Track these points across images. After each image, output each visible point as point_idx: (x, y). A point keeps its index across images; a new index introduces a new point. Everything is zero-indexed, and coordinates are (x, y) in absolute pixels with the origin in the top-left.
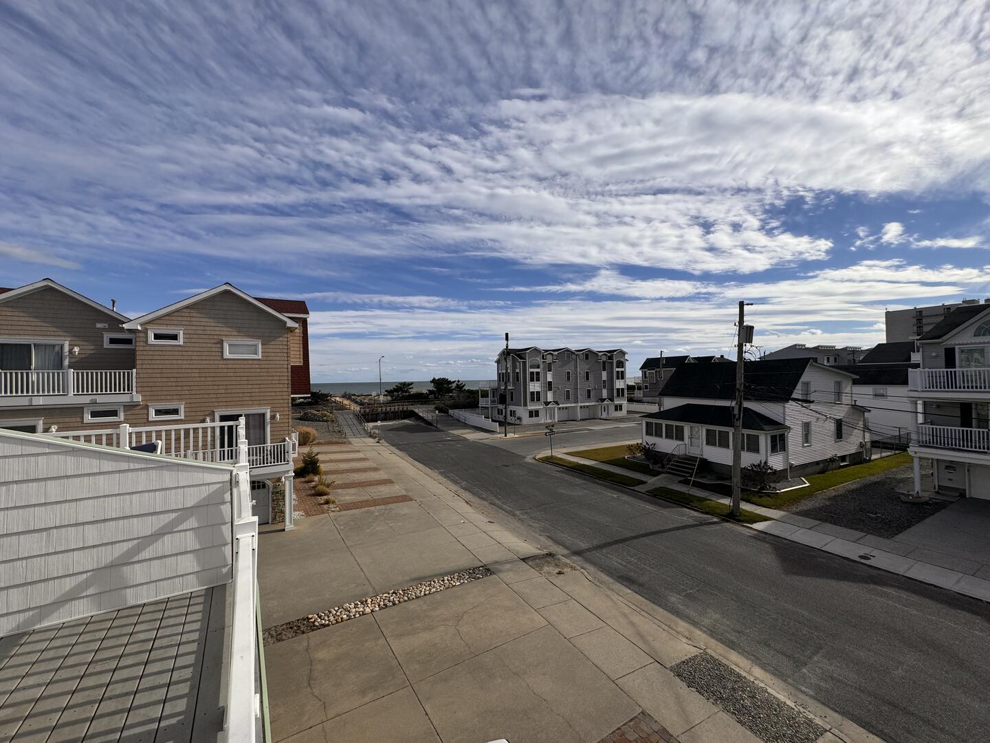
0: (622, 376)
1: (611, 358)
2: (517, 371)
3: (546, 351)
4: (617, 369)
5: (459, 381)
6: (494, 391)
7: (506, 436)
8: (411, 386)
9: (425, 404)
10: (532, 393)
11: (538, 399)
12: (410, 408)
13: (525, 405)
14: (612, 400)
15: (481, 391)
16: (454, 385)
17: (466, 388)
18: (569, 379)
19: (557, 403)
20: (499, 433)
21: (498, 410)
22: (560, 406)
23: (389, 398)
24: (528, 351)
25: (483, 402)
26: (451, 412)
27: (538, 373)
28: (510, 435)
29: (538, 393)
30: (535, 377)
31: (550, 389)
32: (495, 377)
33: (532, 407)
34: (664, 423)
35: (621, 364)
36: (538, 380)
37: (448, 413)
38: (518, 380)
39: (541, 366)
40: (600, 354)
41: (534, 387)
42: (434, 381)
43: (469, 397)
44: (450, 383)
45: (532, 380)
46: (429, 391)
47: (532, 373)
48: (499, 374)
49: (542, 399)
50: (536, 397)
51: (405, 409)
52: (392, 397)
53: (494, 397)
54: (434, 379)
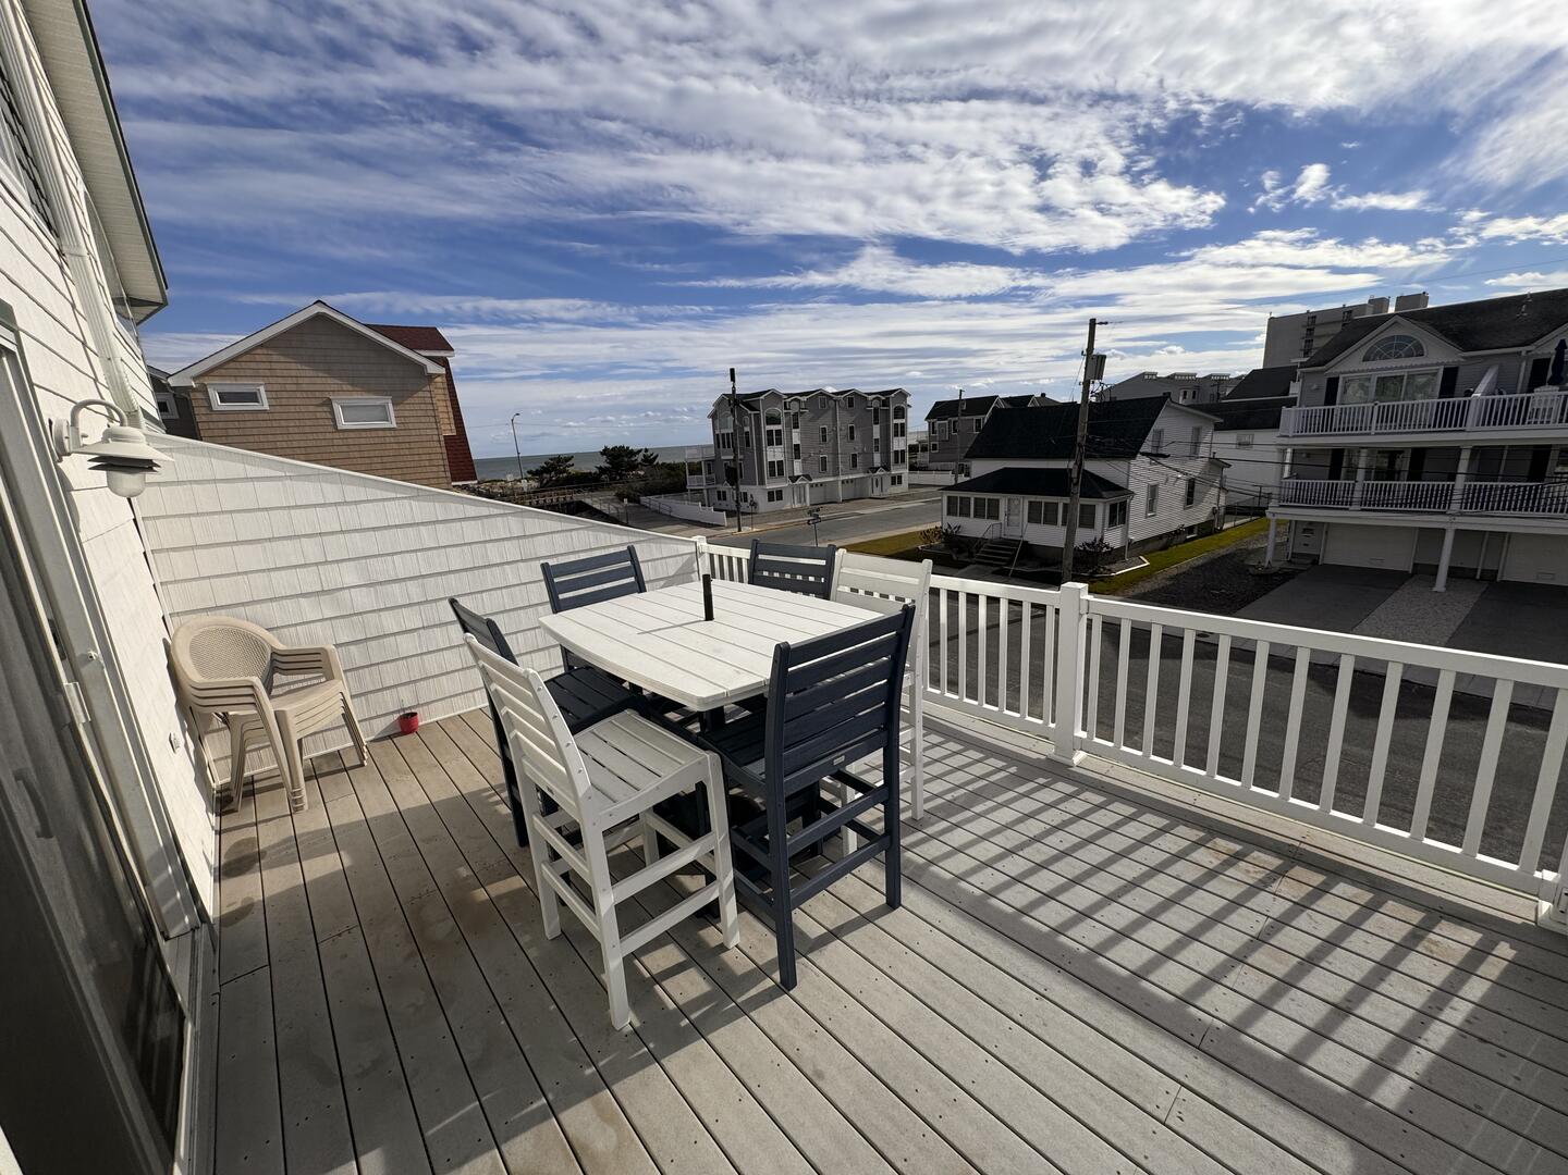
0: (901, 431)
1: (885, 403)
2: (747, 429)
3: (790, 395)
4: (896, 421)
5: (646, 450)
6: (710, 463)
7: (740, 530)
8: (570, 463)
9: (597, 490)
10: (772, 464)
11: (781, 473)
12: (577, 497)
13: (762, 482)
14: (887, 468)
15: (690, 464)
16: (640, 458)
17: (659, 461)
18: (824, 440)
19: (808, 477)
20: (728, 527)
21: (719, 492)
22: (814, 481)
23: (535, 484)
24: (762, 397)
25: (692, 482)
26: (643, 499)
27: (778, 432)
28: (746, 530)
29: (780, 463)
30: (775, 439)
31: (797, 457)
32: (711, 441)
33: (772, 485)
34: (972, 496)
35: (901, 412)
36: (779, 442)
37: (639, 502)
38: (748, 444)
39: (783, 419)
40: (870, 398)
41: (774, 454)
42: (605, 452)
43: (669, 475)
44: (632, 453)
45: (770, 443)
46: (600, 468)
47: (770, 433)
48: (716, 437)
49: (787, 473)
50: (777, 469)
51: (568, 499)
52: (541, 481)
53: (710, 473)
54: (606, 449)
